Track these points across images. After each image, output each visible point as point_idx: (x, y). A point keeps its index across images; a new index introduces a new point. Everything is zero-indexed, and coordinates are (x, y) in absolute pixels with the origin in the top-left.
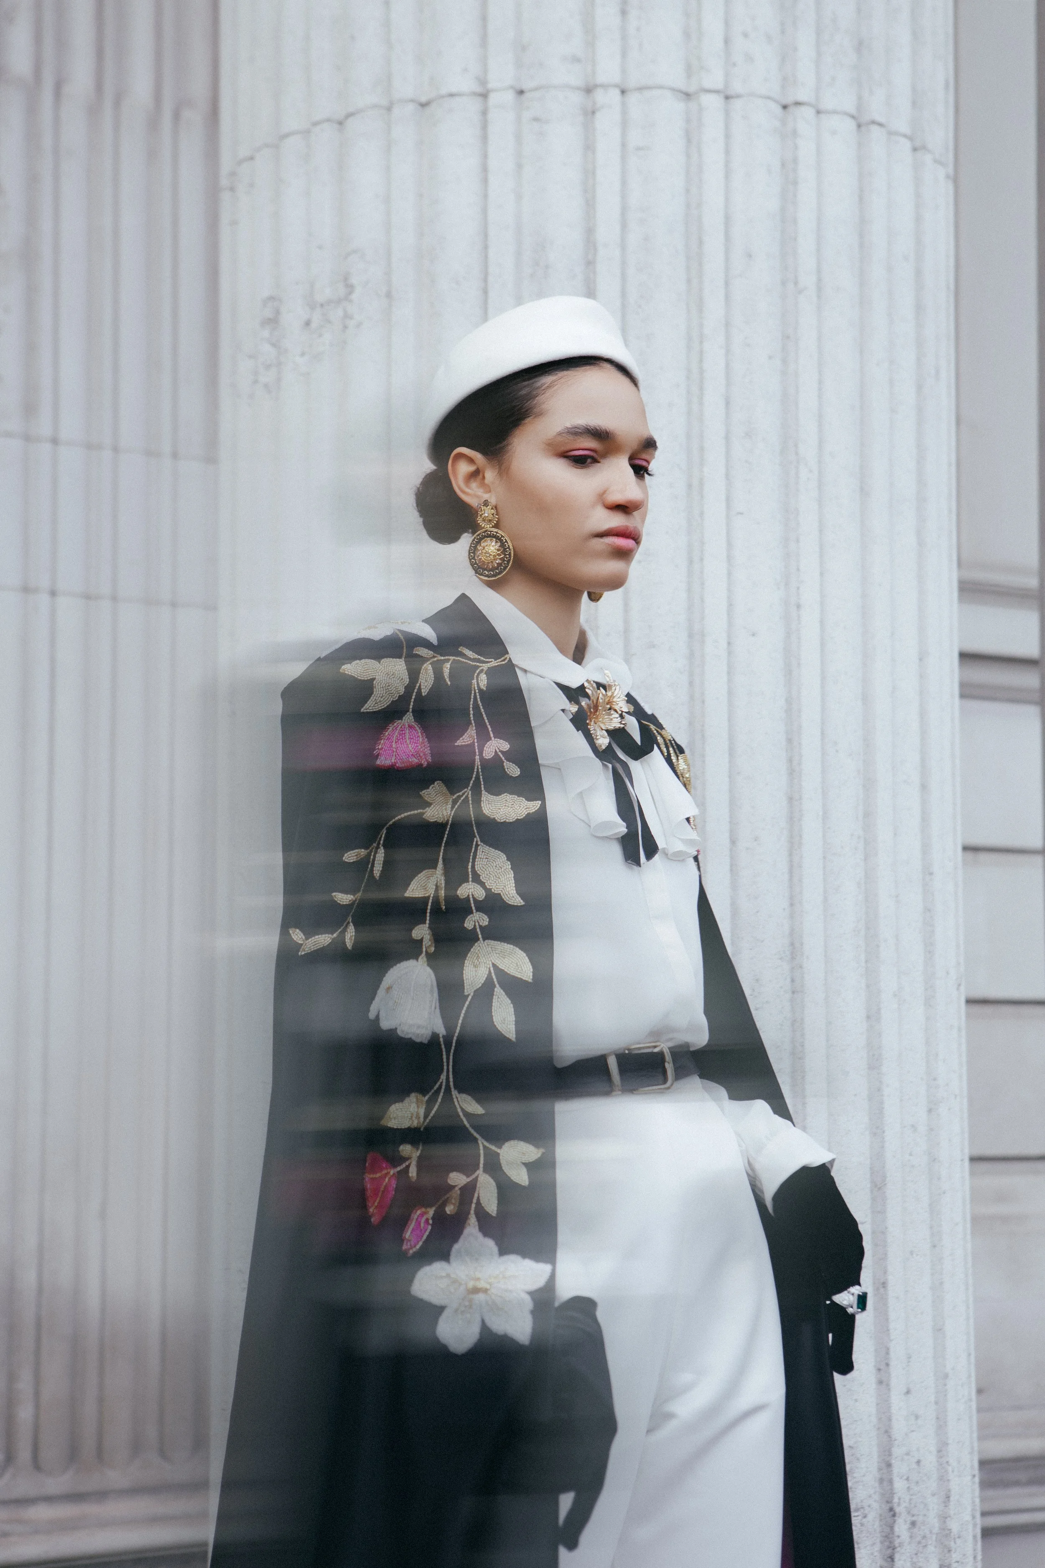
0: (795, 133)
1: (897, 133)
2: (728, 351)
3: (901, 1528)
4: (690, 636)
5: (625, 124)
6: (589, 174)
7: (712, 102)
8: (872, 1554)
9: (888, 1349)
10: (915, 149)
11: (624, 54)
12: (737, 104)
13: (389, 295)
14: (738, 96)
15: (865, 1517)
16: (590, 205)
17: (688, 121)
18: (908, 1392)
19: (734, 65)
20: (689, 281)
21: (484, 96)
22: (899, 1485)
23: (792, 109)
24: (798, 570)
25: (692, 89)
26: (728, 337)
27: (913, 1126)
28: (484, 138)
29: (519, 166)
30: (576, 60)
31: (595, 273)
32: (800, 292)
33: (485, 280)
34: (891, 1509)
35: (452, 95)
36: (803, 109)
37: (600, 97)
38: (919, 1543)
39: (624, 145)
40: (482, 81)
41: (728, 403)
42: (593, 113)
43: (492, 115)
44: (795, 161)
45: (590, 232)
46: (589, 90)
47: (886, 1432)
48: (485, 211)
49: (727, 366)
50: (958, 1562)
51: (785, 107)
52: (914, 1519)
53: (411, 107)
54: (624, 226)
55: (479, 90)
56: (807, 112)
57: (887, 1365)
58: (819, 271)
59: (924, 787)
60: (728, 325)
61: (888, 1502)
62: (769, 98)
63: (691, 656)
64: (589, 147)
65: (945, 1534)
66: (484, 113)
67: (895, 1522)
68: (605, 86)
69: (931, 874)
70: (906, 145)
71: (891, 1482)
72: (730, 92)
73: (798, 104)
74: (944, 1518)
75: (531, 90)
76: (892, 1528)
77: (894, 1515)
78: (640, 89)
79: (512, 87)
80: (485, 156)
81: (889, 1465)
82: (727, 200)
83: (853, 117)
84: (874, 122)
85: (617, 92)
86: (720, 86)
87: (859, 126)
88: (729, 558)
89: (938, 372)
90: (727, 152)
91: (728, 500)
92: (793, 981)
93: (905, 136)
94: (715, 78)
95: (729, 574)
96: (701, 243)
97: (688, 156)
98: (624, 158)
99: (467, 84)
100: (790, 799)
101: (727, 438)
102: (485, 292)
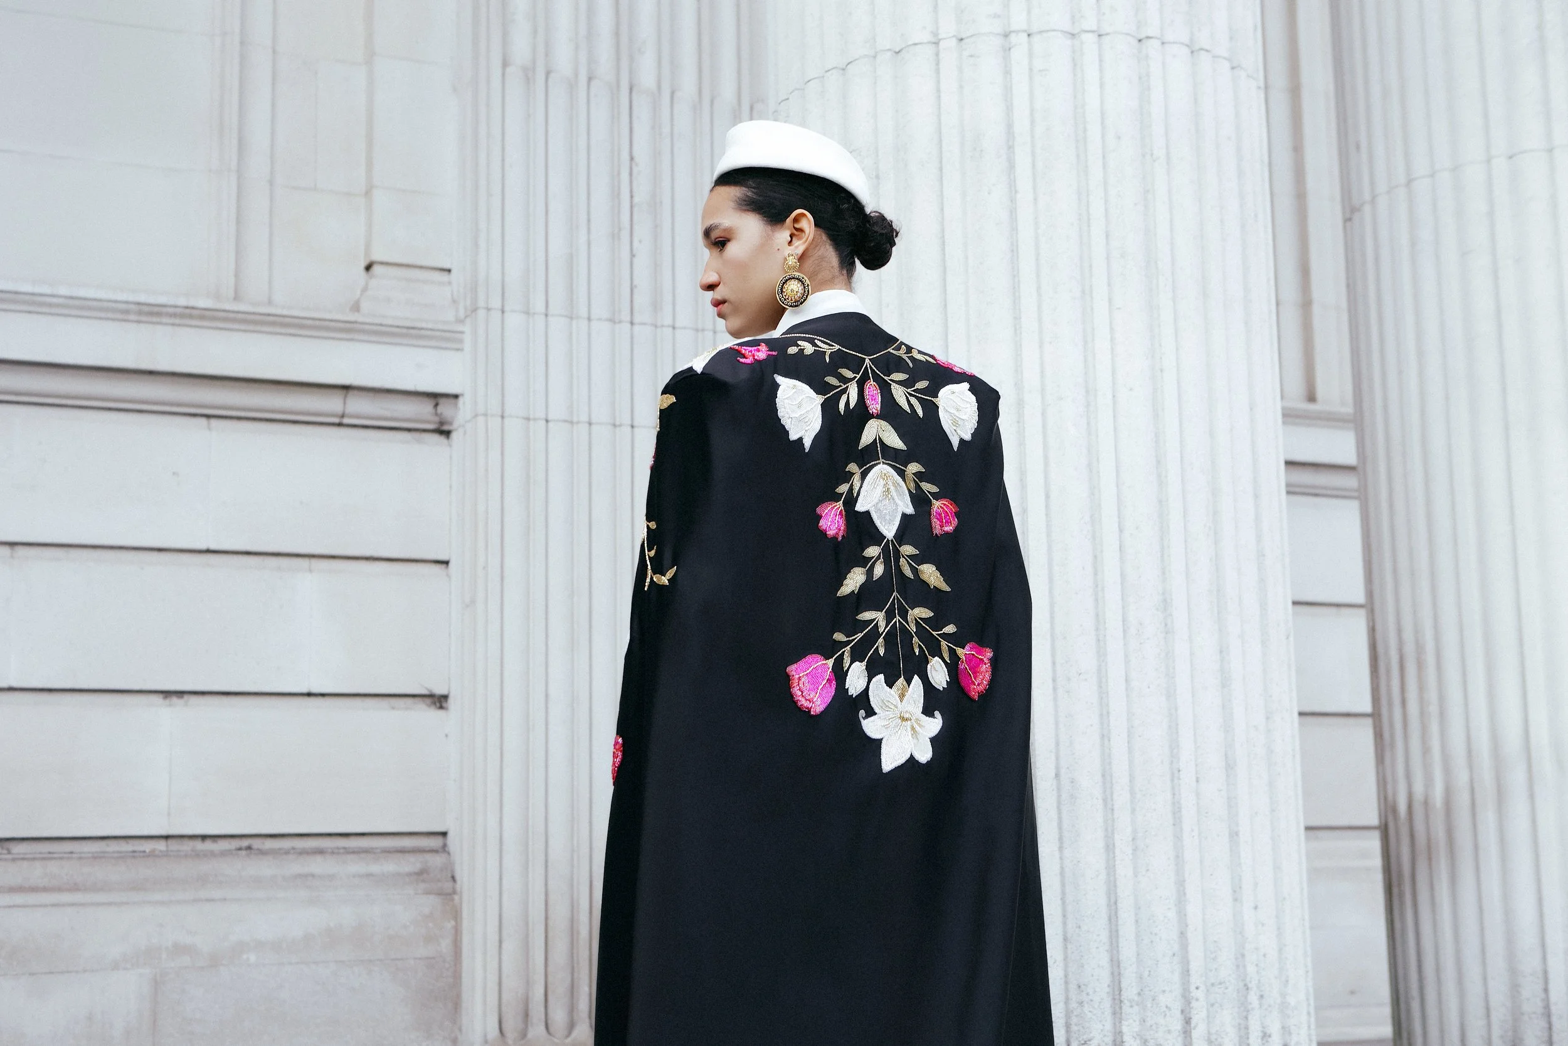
0: (1147, 56)
1: (1218, 57)
2: (1106, 201)
3: (1253, 998)
4: (1087, 392)
5: (1031, 55)
6: (1008, 90)
7: (1089, 38)
8: (1232, 1014)
9: (1241, 876)
10: (1233, 68)
11: (1029, 12)
12: (1106, 39)
13: (877, 177)
14: (1107, 34)
15: (1227, 988)
16: (1009, 109)
17: (1074, 52)
18: (1256, 908)
19: (1104, 14)
20: (1078, 156)
21: (937, 43)
22: (1251, 969)
23: (1144, 41)
24: (1160, 345)
25: (1075, 32)
26: (1106, 190)
27: (1255, 726)
28: (938, 71)
29: (961, 87)
30: (997, 16)
31: (1014, 153)
32: (1154, 161)
33: (941, 162)
34: (1245, 985)
35: (916, 44)
36: (1152, 41)
37: (1013, 37)
38: (1266, 1009)
39: (1031, 70)
40: (935, 34)
41: (1107, 236)
42: (1010, 49)
43: (942, 55)
44: (1148, 75)
45: (1010, 126)
46: (1006, 35)
47: (1241, 933)
48: (939, 116)
49: (1106, 210)
50: (1295, 1025)
51: (1140, 41)
52: (1262, 993)
53: (889, 54)
54: (1033, 122)
55: (933, 40)
56: (1155, 43)
57: (1240, 888)
58: (1167, 147)
59: (1256, 496)
60: (1106, 183)
61: (1243, 980)
62: (1128, 34)
63: (1088, 405)
64: (1007, 72)
65: (1284, 1007)
66: (937, 54)
67: (1248, 993)
68: (1017, 32)
69: (1264, 555)
70: (1227, 65)
71: (1244, 966)
72: (1102, 32)
73: (1148, 38)
74: (1283, 995)
75: (967, 38)
76: (1246, 997)
77: (1248, 989)
78: (1041, 32)
79: (954, 36)
80: (938, 82)
81: (1243, 956)
82: (1102, 102)
83: (1187, 46)
84: (1202, 49)
85: (1025, 35)
86: (1094, 28)
87: (1192, 52)
88: (1112, 339)
89: (1256, 216)
90: (1101, 70)
91: (1110, 300)
92: (1166, 625)
93: (1225, 58)
94: (1090, 23)
95: (1112, 349)
96: (1085, 130)
97: (1075, 75)
98: (1031, 78)
99: (926, 37)
100: (1160, 502)
101: (1108, 258)
102: (941, 169)
